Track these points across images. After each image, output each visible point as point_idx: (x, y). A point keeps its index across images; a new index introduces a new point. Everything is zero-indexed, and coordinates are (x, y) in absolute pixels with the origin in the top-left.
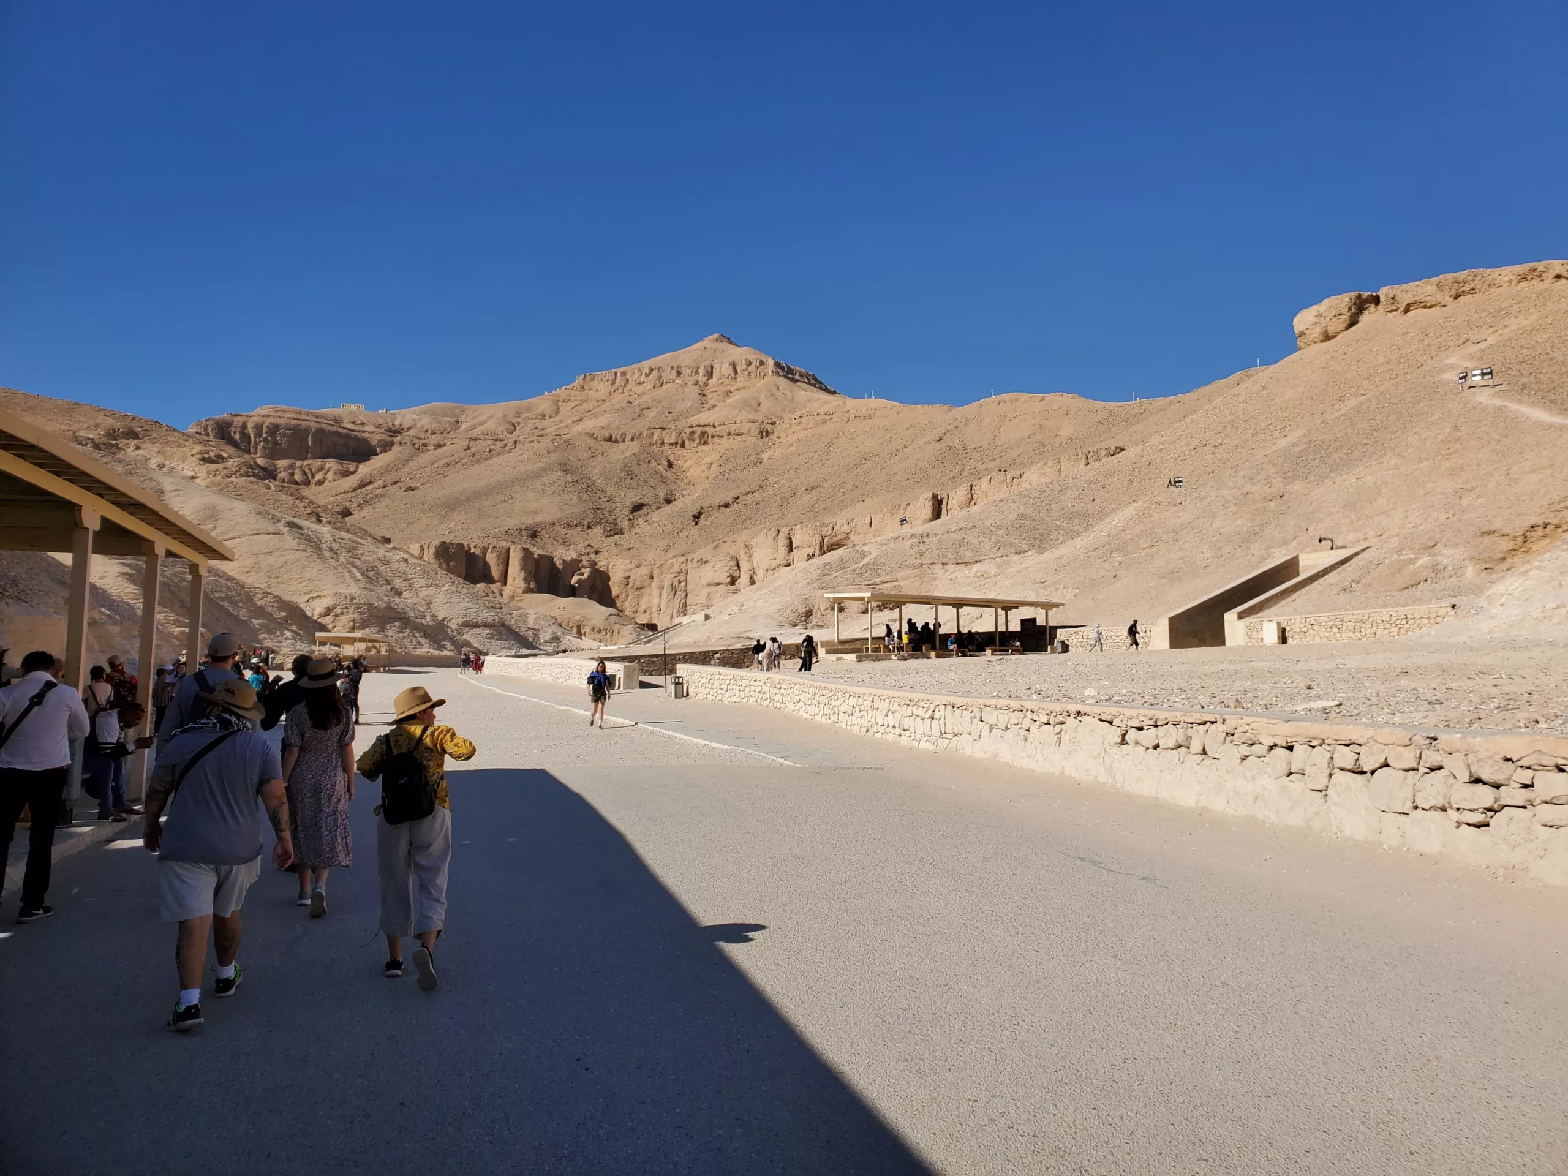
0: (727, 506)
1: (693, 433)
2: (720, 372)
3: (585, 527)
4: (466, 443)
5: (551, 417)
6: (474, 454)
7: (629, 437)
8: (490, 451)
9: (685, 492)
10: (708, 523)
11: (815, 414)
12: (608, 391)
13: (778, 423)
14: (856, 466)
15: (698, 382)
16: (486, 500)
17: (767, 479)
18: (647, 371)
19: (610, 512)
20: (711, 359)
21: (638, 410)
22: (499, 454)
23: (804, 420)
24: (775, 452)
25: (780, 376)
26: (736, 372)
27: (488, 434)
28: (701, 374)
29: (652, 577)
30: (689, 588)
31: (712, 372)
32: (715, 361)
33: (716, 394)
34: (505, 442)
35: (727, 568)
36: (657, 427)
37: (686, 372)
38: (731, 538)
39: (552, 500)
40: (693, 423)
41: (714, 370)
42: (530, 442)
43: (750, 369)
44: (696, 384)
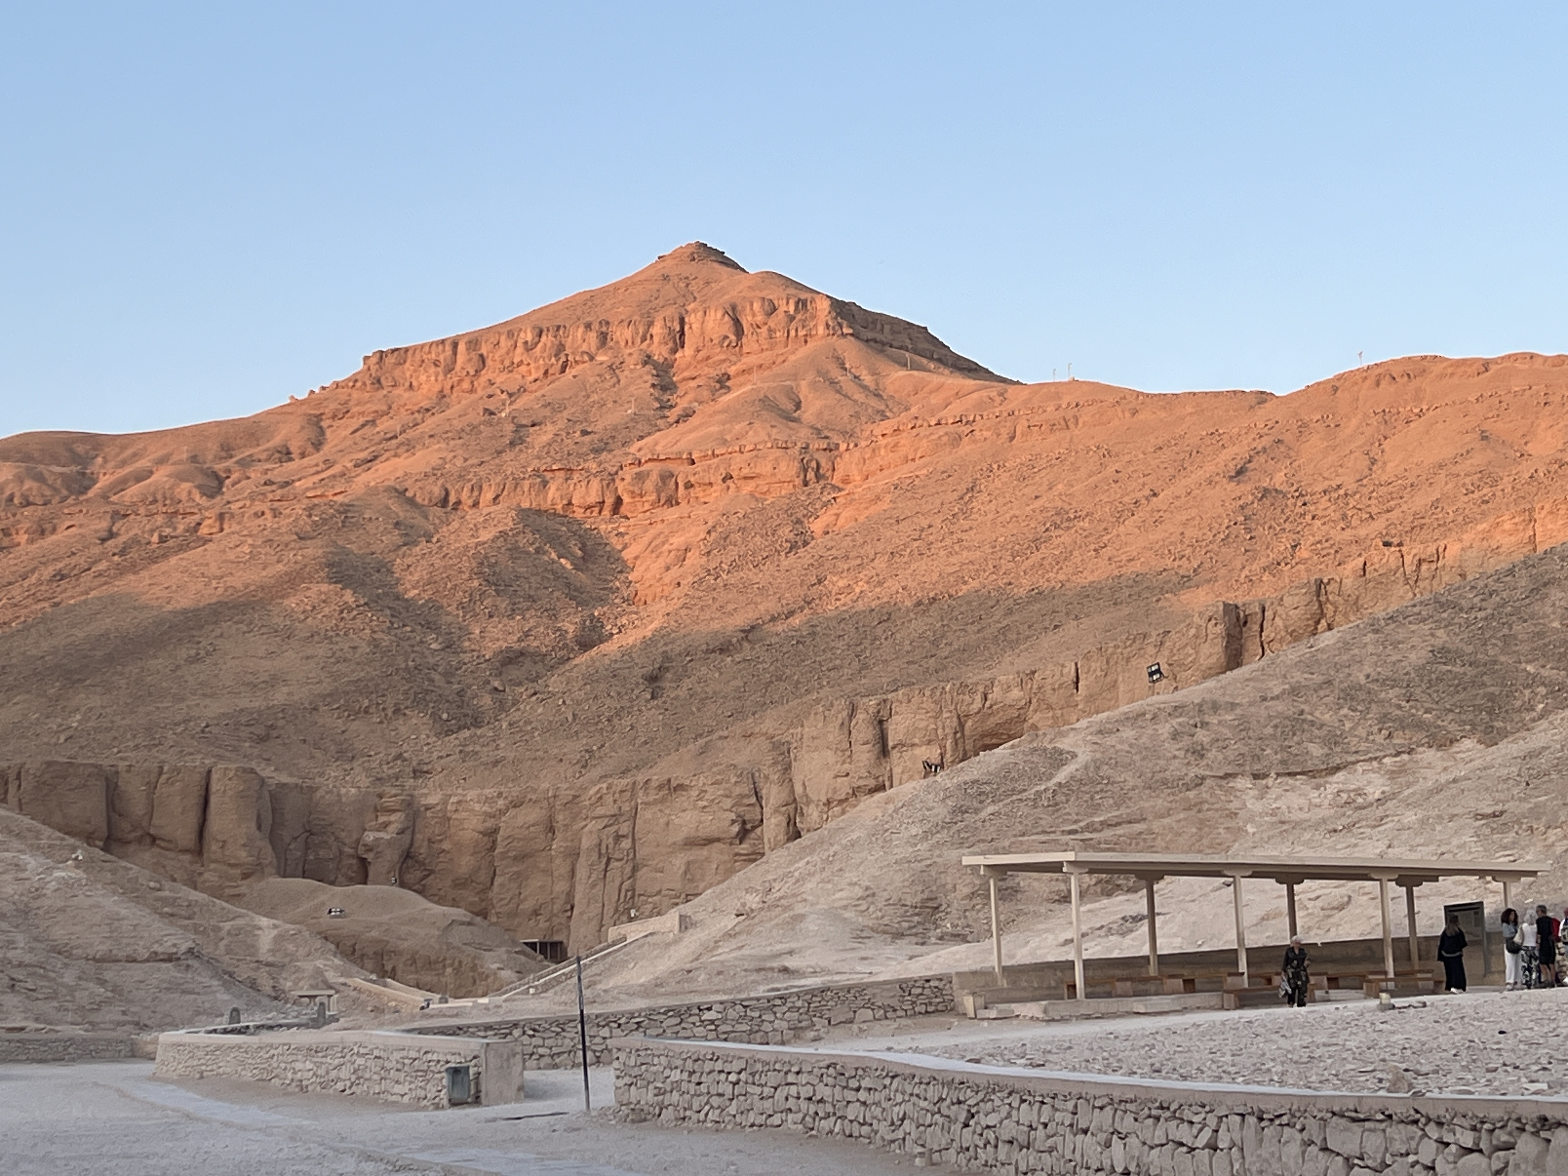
0: (724, 649)
1: (640, 477)
2: (703, 333)
3: (390, 712)
4: (104, 524)
5: (303, 455)
6: (124, 549)
7: (488, 495)
8: (163, 539)
9: (624, 621)
10: (682, 693)
11: (933, 423)
12: (437, 388)
13: (843, 447)
14: (1037, 543)
15: (649, 357)
16: (155, 657)
17: (820, 582)
18: (529, 338)
19: (448, 675)
20: (681, 301)
21: (509, 428)
22: (181, 549)
23: (904, 439)
24: (838, 515)
25: (843, 335)
26: (739, 331)
27: (155, 501)
28: (656, 339)
29: (552, 830)
30: (641, 853)
31: (682, 333)
32: (689, 308)
33: (693, 384)
34: (197, 518)
35: (728, 803)
36: (554, 467)
37: (621, 334)
38: (738, 729)
39: (310, 652)
40: (638, 455)
41: (686, 328)
42: (256, 514)
43: (772, 323)
44: (645, 363)
